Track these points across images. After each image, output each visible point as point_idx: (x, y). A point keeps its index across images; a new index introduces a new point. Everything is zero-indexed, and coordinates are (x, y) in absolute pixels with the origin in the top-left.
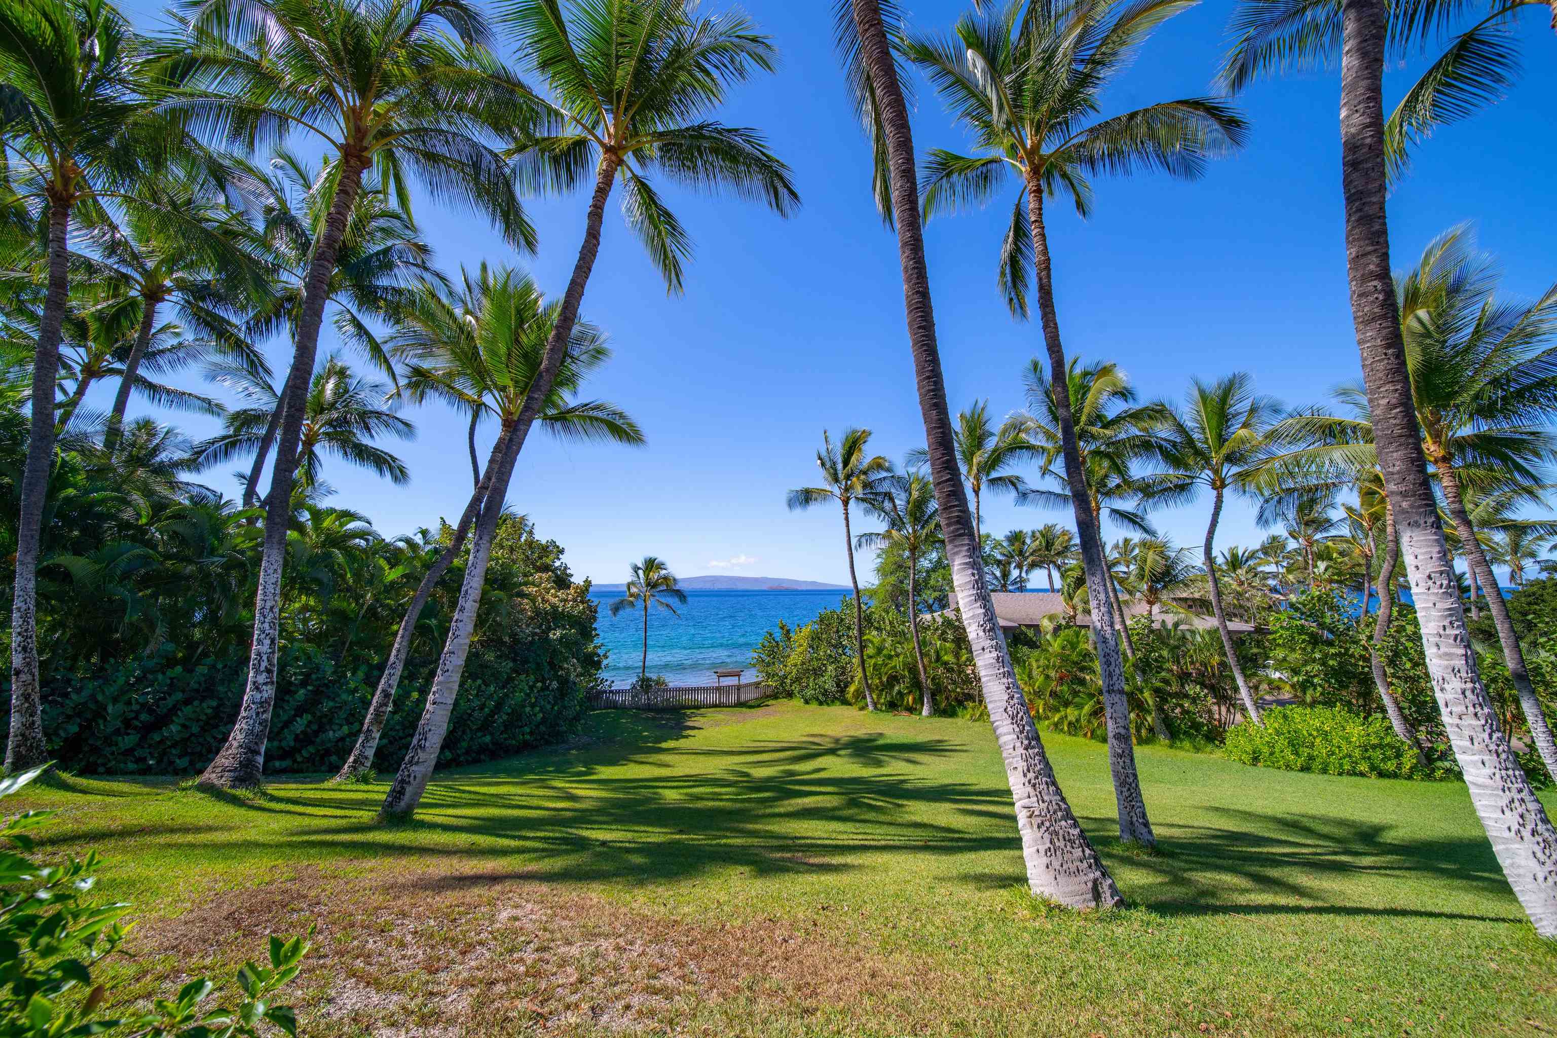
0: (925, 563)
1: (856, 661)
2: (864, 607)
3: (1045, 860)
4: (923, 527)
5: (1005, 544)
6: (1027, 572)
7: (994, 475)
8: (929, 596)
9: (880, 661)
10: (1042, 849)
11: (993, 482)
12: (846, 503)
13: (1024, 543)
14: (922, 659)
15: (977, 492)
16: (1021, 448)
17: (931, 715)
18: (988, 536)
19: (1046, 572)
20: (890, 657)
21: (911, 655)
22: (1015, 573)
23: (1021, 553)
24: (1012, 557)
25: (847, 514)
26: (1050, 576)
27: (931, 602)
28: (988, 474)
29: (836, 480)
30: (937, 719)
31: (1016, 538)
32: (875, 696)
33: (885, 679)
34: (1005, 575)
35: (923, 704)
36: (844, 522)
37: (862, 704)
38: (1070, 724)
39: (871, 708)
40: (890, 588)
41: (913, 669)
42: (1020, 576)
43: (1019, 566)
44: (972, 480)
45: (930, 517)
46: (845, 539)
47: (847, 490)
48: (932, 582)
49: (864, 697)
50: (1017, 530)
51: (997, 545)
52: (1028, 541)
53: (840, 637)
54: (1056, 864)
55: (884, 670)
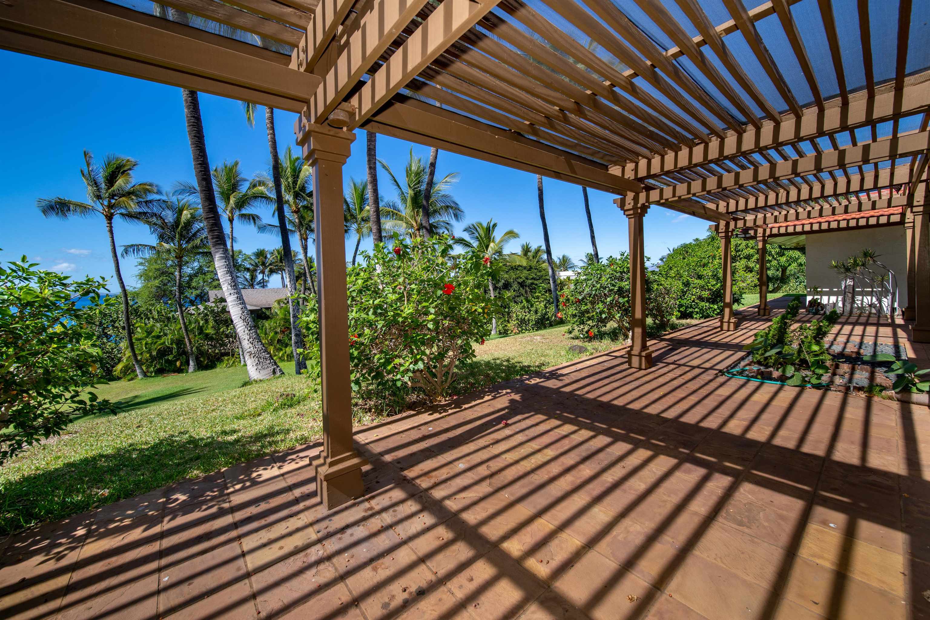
0: (188, 270)
1: (123, 345)
2: (131, 303)
3: (256, 367)
4: (188, 242)
5: (253, 258)
6: (268, 276)
7: (244, 211)
8: (192, 294)
9: (149, 340)
10: (254, 364)
11: (243, 216)
12: (110, 218)
13: (266, 257)
14: (187, 334)
15: (231, 220)
16: (262, 197)
17: (195, 371)
18: (240, 252)
19: (280, 276)
20: (159, 337)
21: (179, 333)
22: (260, 277)
23: (263, 264)
24: (258, 267)
25: (111, 227)
26: (282, 278)
27: (193, 299)
28: (240, 210)
29: (99, 197)
30: (201, 372)
31: (260, 254)
32: (144, 368)
33: (154, 353)
34: (253, 278)
35: (188, 365)
36: (108, 234)
37: (132, 375)
38: (288, 355)
39: (140, 377)
40: (154, 290)
41: (179, 342)
42: (263, 279)
43: (263, 272)
44: (228, 212)
45: (195, 235)
46: (110, 248)
47: (110, 206)
48: (194, 284)
49: (134, 371)
50: (262, 249)
51: (249, 257)
52: (269, 256)
53: (104, 329)
54: (260, 367)
55: (154, 347)
